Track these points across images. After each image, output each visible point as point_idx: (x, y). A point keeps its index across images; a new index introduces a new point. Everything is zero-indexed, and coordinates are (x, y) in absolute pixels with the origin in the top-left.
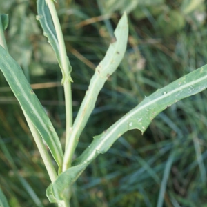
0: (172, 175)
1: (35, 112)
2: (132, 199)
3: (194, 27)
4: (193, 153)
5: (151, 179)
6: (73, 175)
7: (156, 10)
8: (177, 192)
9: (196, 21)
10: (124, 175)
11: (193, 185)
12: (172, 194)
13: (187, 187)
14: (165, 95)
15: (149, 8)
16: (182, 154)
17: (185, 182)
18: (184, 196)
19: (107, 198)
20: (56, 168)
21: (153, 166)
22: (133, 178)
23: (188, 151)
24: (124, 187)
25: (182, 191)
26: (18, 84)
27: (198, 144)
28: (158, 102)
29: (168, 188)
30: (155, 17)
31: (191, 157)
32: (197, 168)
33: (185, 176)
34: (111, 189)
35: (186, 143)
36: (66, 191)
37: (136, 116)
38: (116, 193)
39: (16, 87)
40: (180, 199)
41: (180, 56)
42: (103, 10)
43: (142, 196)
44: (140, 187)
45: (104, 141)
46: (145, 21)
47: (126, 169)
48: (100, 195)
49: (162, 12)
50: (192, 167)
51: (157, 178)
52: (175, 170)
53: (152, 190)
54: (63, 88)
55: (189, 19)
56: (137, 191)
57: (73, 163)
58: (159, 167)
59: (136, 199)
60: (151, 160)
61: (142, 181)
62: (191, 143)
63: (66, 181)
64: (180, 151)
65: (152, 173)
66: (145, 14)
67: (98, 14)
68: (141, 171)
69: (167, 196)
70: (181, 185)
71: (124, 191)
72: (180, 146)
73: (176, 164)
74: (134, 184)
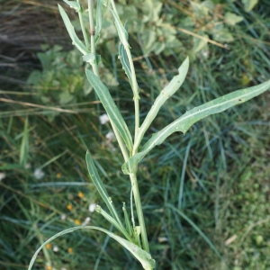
0: (191, 154)
1: (116, 118)
2: (166, 170)
3: (202, 61)
4: (204, 139)
5: (178, 158)
6: (139, 157)
7: (177, 51)
8: (194, 165)
9: (203, 57)
10: (161, 155)
11: (204, 160)
12: (191, 166)
13: (201, 161)
14: (200, 111)
15: (173, 49)
16: (197, 141)
17: (199, 158)
18: (199, 168)
19: (150, 171)
20: (129, 153)
21: (179, 149)
22: (166, 157)
23: (200, 139)
24: (160, 163)
25: (198, 164)
26: (106, 100)
27: (207, 134)
28: (195, 116)
29: (188, 163)
30: (178, 55)
31: (202, 143)
32: (206, 149)
33: (199, 155)
34: (152, 164)
35: (199, 134)
36: (135, 167)
37: (180, 123)
38: (156, 167)
39: (105, 102)
40: (196, 169)
41: (194, 78)
42: (144, 51)
43: (172, 168)
44: (171, 162)
45: (160, 137)
46: (171, 56)
47: (162, 151)
48: (145, 169)
49: (181, 51)
50: (203, 149)
51: (181, 157)
52: (193, 151)
53: (179, 164)
54: (133, 102)
55: (199, 55)
56: (169, 165)
57: (139, 150)
58: (182, 149)
59: (168, 170)
60: (177, 145)
61: (171, 159)
62: (202, 134)
63: (135, 161)
64: (195, 139)
65: (178, 153)
66: (171, 52)
67: (141, 54)
68: (171, 152)
69: (188, 168)
70: (197, 160)
71: (161, 165)
72: (195, 136)
73: (193, 147)
74: (167, 161)
